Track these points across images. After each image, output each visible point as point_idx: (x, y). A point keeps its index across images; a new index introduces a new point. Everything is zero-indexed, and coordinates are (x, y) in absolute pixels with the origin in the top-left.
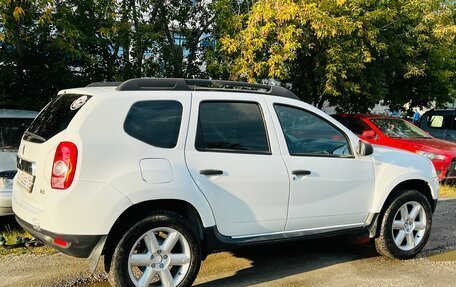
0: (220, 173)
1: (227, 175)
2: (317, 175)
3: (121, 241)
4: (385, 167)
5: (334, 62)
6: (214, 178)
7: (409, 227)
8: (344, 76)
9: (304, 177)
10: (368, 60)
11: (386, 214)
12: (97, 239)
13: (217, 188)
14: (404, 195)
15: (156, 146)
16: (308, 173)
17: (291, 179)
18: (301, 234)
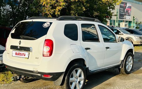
1: (91, 49)
2: (111, 48)
4: (124, 45)
5: (74, 10)
6: (88, 50)
7: (129, 64)
9: (108, 49)
10: (84, 10)
11: (125, 60)
15: (73, 40)
17: (105, 50)
18: (107, 68)
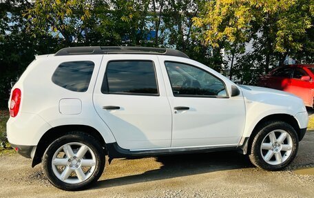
0: (118, 108)
1: (123, 109)
2: (195, 110)
3: (47, 149)
4: (255, 104)
5: (282, 29)
6: (113, 111)
7: (278, 148)
8: (290, 39)
9: (184, 111)
10: (309, 26)
11: (256, 138)
12: (32, 147)
13: (116, 118)
14: (271, 125)
15: (73, 90)
16: (188, 108)
17: (173, 113)
